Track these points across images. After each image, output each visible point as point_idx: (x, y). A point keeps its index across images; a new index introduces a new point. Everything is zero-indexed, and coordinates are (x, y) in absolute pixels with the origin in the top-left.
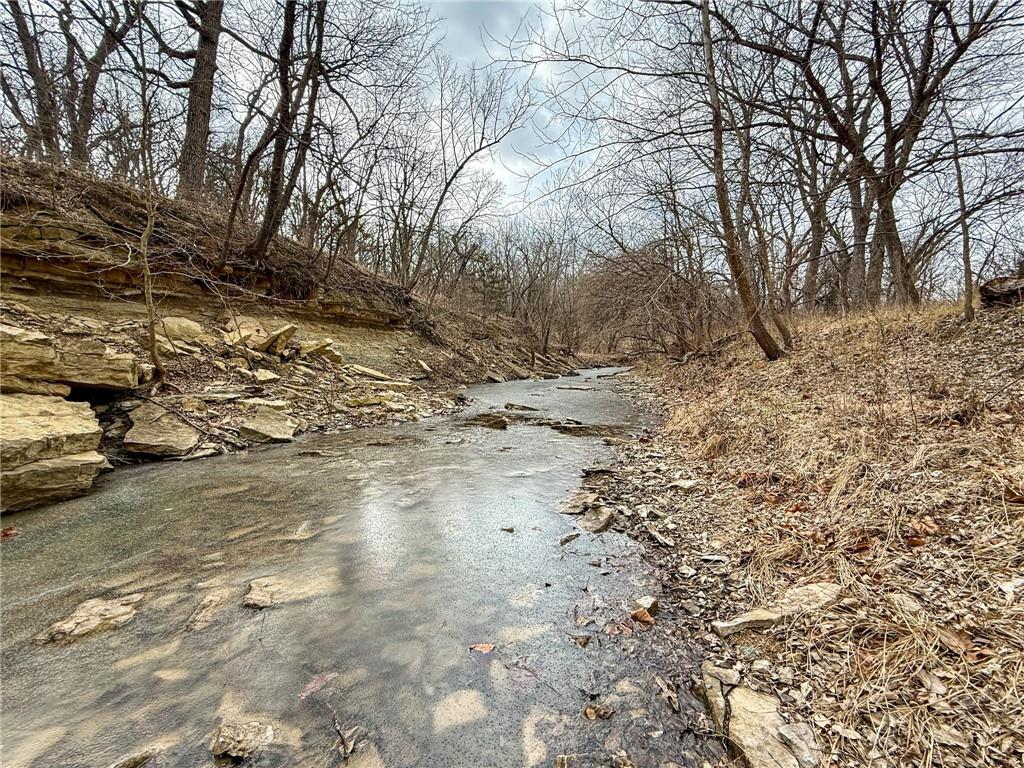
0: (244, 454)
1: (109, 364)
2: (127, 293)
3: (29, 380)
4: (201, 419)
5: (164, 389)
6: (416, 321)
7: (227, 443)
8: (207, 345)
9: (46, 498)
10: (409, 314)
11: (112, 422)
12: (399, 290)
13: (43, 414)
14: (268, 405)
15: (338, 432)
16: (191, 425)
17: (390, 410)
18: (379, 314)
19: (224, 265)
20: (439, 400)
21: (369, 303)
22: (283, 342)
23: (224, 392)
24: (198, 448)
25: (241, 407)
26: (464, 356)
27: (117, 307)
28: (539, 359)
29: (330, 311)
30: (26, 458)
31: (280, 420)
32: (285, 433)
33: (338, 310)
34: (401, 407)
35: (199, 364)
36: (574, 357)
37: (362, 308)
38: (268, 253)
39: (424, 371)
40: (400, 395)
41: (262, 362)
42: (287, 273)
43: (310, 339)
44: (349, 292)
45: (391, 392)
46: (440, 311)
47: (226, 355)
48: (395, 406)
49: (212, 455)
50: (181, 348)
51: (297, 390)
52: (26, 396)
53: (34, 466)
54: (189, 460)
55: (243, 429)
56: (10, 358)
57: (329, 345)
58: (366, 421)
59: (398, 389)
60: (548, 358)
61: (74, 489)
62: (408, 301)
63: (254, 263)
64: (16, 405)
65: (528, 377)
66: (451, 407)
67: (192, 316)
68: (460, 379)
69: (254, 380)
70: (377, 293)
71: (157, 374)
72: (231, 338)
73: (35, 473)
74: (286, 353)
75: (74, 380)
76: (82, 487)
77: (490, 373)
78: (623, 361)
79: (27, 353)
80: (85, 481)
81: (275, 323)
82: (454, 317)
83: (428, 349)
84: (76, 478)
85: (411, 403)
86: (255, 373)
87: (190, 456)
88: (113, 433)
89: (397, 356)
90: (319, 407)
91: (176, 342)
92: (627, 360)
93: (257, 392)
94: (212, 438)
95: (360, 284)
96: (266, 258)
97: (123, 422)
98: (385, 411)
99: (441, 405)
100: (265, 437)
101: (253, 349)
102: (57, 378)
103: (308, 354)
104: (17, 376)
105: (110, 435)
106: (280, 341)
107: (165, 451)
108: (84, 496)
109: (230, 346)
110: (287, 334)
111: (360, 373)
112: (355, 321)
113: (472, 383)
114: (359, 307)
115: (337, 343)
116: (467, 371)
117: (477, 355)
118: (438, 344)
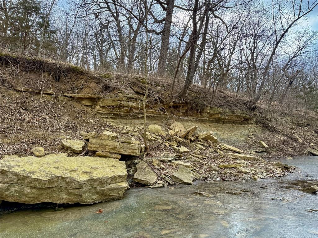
0: (172, 188)
1: (132, 147)
2: (140, 116)
3: (111, 153)
4: (158, 170)
5: (148, 155)
7: (167, 182)
8: (163, 136)
9: (111, 198)
10: (255, 115)
11: (131, 168)
12: (249, 103)
13: (113, 166)
14: (183, 165)
15: (213, 182)
16: (155, 172)
17: (241, 172)
18: (237, 116)
19: (170, 103)
20: (272, 167)
21: (233, 112)
22: (191, 133)
23: (167, 157)
24: (156, 183)
25: (173, 165)
26: (291, 138)
27: (136, 121)
29: (213, 117)
30: (107, 183)
31: (187, 173)
32: (189, 180)
33: (216, 116)
34: (248, 171)
35: (160, 144)
37: (229, 114)
38: (187, 95)
39: (264, 147)
40: (248, 163)
41: (183, 143)
42: (194, 102)
43: (204, 131)
44: (222, 107)
45: (243, 161)
46: (274, 111)
47: (169, 140)
48: (244, 170)
49: (161, 187)
50: (154, 137)
51: (196, 157)
52: (110, 159)
53: (109, 186)
54: (153, 188)
55: (173, 176)
56: (107, 146)
57: (211, 134)
58: (228, 177)
59: (246, 159)
61: (118, 196)
62: (254, 109)
63: (181, 100)
64: (107, 163)
66: (278, 172)
67: (159, 123)
68: (287, 152)
69: (179, 151)
70: (236, 106)
71: (146, 149)
72: (172, 132)
73: (109, 189)
74: (192, 139)
75: (122, 153)
76: (120, 196)
77: (310, 150)
79: (111, 144)
80: (121, 193)
81: (189, 124)
82: (284, 114)
83: (267, 134)
84: (119, 192)
85: (253, 168)
86: (180, 148)
87: (153, 186)
88: (131, 173)
89: (248, 139)
90: (205, 167)
91: (153, 135)
93: (179, 158)
94: (162, 179)
95: (228, 102)
96: (186, 97)
97: (134, 169)
98: (238, 172)
99: (273, 171)
100: (181, 181)
101: (180, 137)
102: (118, 152)
103: (202, 139)
104: (108, 152)
105: (130, 174)
106: (190, 133)
107: (146, 183)
108: (121, 199)
109: (171, 136)
110: (193, 130)
111: (227, 148)
112: (225, 121)
113: (296, 155)
114: (227, 114)
115: (216, 133)
116: (293, 148)
117: (300, 138)
118: (273, 131)
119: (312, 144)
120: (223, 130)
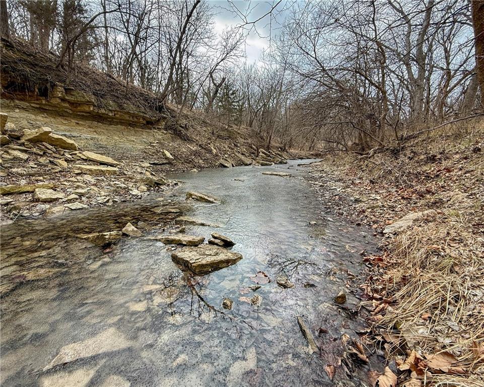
6: (169, 123)
12: (154, 100)
18: (130, 114)
21: (120, 106)
26: (205, 149)
28: (263, 153)
29: (79, 109)
33: (86, 108)
36: (287, 152)
37: (115, 109)
60: (269, 152)
62: (161, 108)
65: (250, 164)
68: (197, 164)
77: (222, 161)
78: (317, 155)
89: (149, 147)
92: (320, 155)
95: (114, 91)
98: (30, 201)
111: (85, 158)
112: (114, 120)
113: (207, 167)
114: (110, 108)
115: (90, 136)
116: (205, 159)
117: (215, 149)
118: (186, 140)
119: (226, 156)
120: (108, 132)
